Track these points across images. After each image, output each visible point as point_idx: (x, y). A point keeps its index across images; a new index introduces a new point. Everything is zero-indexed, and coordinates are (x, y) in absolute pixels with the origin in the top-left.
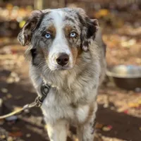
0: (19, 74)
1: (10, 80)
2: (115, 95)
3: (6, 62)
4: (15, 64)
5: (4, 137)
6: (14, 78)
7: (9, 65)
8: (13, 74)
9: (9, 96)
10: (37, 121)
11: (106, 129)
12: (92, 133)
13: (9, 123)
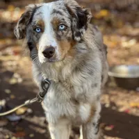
0: (22, 75)
1: (13, 81)
2: (116, 95)
3: (9, 63)
4: (18, 65)
5: (7, 137)
6: (17, 79)
7: (11, 66)
8: (16, 75)
9: (12, 97)
10: (41, 121)
11: (108, 128)
12: (96, 134)
13: (13, 124)
